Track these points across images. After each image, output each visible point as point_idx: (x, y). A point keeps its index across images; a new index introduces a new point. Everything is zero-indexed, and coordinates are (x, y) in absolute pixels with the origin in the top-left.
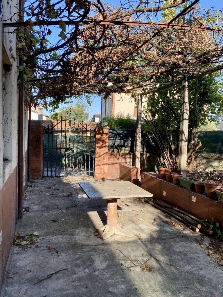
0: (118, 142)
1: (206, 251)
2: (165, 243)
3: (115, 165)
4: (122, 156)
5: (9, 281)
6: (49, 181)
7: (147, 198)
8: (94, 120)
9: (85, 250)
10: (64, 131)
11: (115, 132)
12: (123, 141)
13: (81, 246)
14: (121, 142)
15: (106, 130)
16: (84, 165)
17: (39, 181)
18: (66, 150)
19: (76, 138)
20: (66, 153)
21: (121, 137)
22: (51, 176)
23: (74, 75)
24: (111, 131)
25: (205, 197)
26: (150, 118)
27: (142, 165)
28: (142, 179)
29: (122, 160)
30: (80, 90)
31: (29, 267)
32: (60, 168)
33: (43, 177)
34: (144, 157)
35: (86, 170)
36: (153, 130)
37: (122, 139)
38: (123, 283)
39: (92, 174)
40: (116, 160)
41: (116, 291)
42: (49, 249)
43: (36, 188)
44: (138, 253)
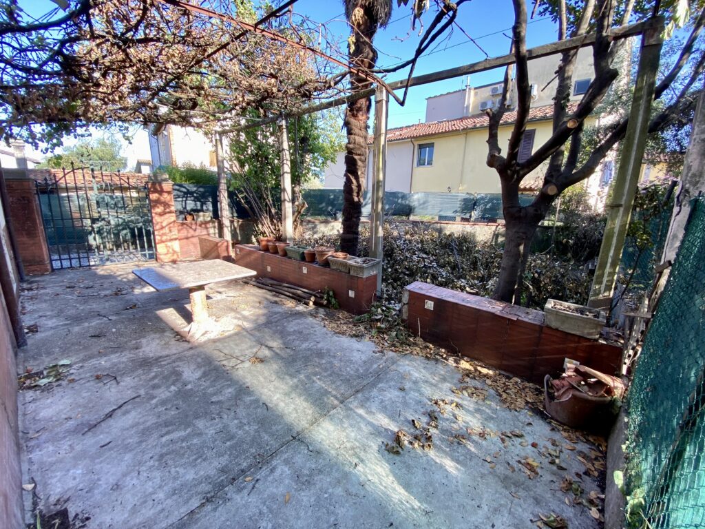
0: (190, 205)
1: (322, 324)
2: (277, 326)
3: (192, 239)
4: (200, 226)
5: (32, 443)
6: (69, 276)
7: (246, 278)
8: (139, 170)
9: (163, 363)
10: (81, 189)
11: (184, 190)
12: (198, 203)
13: (156, 360)
14: (196, 204)
15: (168, 186)
16: (134, 243)
17: (47, 278)
18: (94, 221)
19: (109, 200)
20: (94, 226)
21: (195, 197)
22: (71, 267)
23: (91, 84)
24: (177, 187)
25: (317, 266)
26: (236, 169)
27: (234, 235)
28: (236, 254)
29: (201, 232)
30: (105, 114)
31: (65, 414)
32: (87, 252)
33: (53, 270)
34: (236, 224)
35: (141, 251)
36: (244, 187)
37: (196, 199)
38: (229, 386)
39: (154, 257)
40: (191, 232)
41: (221, 398)
42: (98, 378)
43: (42, 291)
44: (244, 346)
